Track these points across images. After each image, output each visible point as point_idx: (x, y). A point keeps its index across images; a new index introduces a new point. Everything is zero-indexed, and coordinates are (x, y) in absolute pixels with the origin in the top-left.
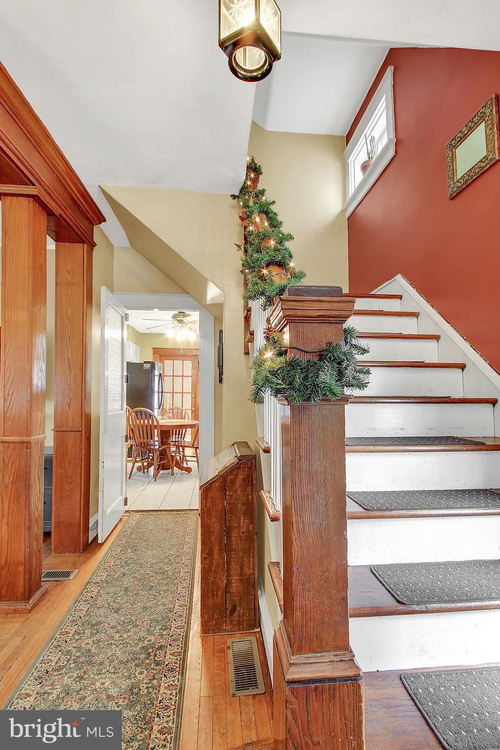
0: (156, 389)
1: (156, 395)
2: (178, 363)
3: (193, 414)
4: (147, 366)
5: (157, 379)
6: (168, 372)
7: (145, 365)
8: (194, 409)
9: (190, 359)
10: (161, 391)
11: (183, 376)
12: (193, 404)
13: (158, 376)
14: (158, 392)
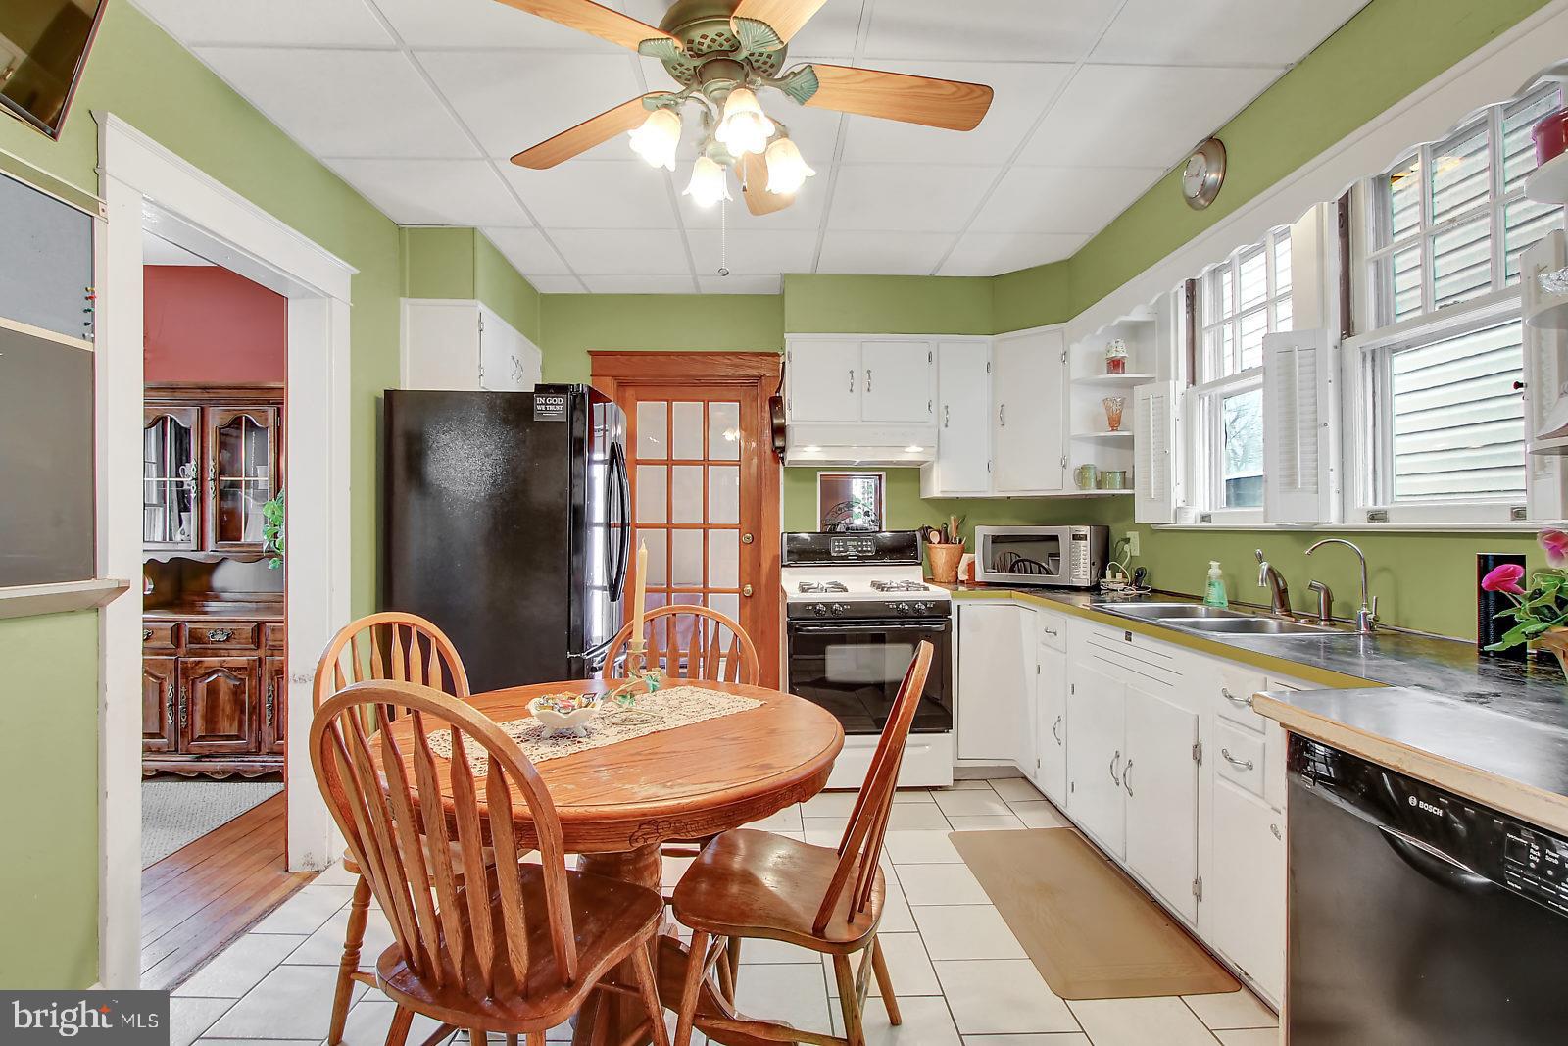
0: (598, 514)
1: (597, 538)
2: (687, 412)
3: (747, 610)
4: (553, 409)
5: (598, 473)
6: (650, 444)
7: (541, 400)
8: (749, 588)
9: (732, 394)
10: (616, 519)
11: (706, 462)
12: (747, 567)
13: (603, 462)
14: (608, 526)
